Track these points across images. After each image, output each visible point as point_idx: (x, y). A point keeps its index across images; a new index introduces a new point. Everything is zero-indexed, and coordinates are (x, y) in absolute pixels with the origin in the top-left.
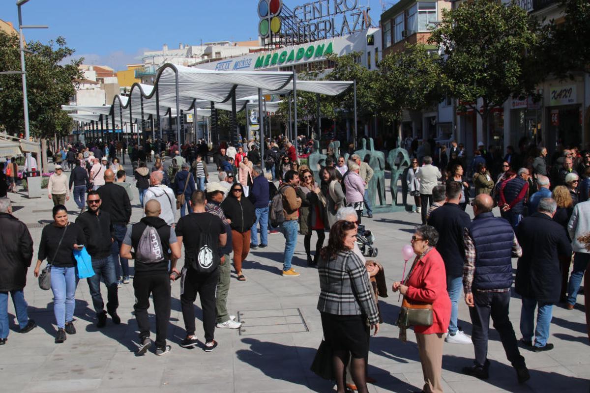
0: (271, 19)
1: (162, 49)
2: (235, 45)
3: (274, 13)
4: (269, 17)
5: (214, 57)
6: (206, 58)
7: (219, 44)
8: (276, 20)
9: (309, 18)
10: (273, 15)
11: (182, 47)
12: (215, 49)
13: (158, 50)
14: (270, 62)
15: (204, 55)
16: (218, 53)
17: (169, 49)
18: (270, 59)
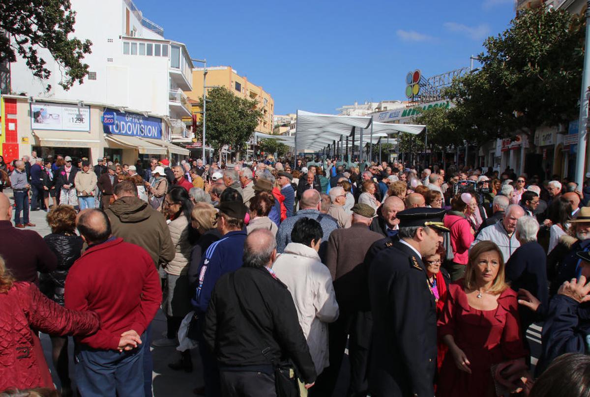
0: (414, 85)
1: (353, 104)
2: (401, 103)
3: (416, 82)
4: (413, 84)
5: (382, 109)
6: (377, 110)
7: (390, 102)
8: (417, 86)
9: (437, 85)
10: (415, 83)
11: (366, 103)
12: (383, 105)
13: (351, 105)
14: (411, 114)
15: (376, 108)
16: (386, 108)
17: (358, 104)
18: (411, 111)
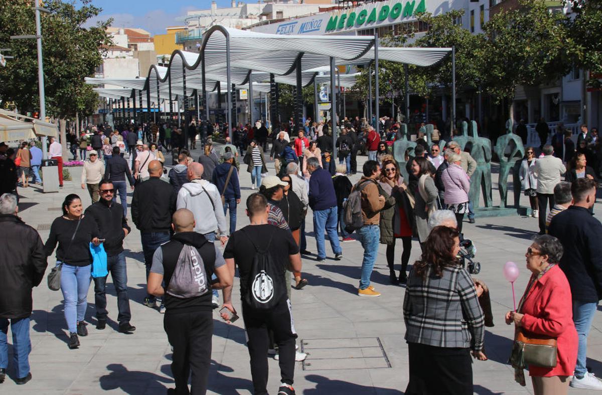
1: (210, 8)
2: (302, 2)
5: (275, 17)
6: (264, 18)
11: (234, 5)
12: (276, 7)
13: (205, 9)
14: (345, 24)
15: (262, 15)
16: (280, 13)
17: (218, 8)
18: (346, 20)
